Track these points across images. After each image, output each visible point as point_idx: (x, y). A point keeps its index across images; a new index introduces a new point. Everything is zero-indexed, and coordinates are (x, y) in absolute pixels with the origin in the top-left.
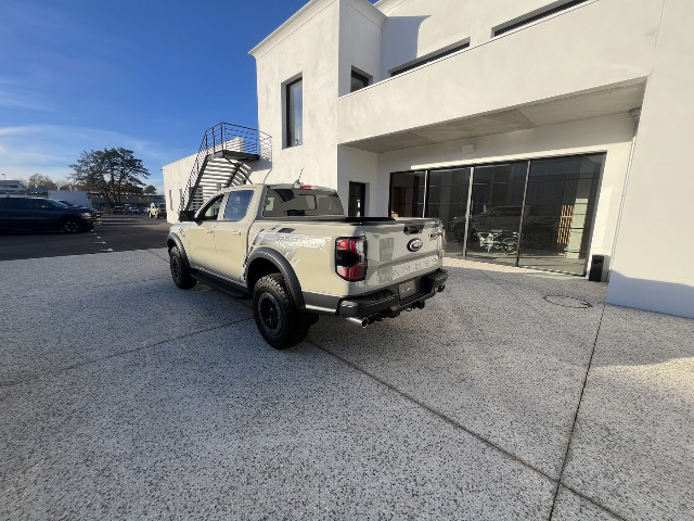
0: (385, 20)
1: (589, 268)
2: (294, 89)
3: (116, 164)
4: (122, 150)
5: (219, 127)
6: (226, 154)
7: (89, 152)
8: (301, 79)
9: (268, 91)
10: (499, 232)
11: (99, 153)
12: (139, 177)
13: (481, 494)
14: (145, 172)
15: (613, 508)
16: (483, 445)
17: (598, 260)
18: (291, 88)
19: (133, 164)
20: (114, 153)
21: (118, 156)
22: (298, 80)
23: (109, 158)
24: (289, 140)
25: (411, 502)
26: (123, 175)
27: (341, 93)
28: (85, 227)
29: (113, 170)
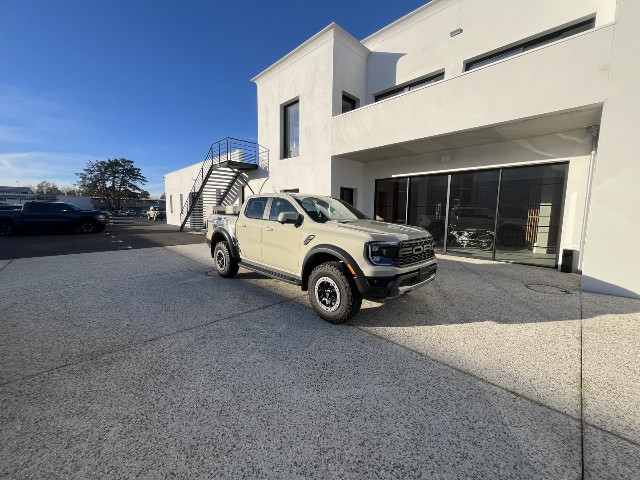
0: (370, 54)
1: (560, 262)
2: (291, 109)
3: (117, 172)
4: (123, 160)
5: (225, 141)
6: (230, 164)
7: (94, 162)
8: (298, 101)
9: (267, 111)
10: (473, 231)
11: (103, 163)
12: (138, 184)
13: (523, 428)
14: (143, 179)
15: (630, 438)
16: (513, 396)
17: (568, 254)
18: (288, 110)
19: (133, 173)
20: (116, 163)
21: (120, 165)
22: (296, 102)
23: (112, 167)
24: (285, 153)
25: (471, 433)
26: (124, 182)
27: (335, 113)
28: (100, 227)
29: (115, 177)
